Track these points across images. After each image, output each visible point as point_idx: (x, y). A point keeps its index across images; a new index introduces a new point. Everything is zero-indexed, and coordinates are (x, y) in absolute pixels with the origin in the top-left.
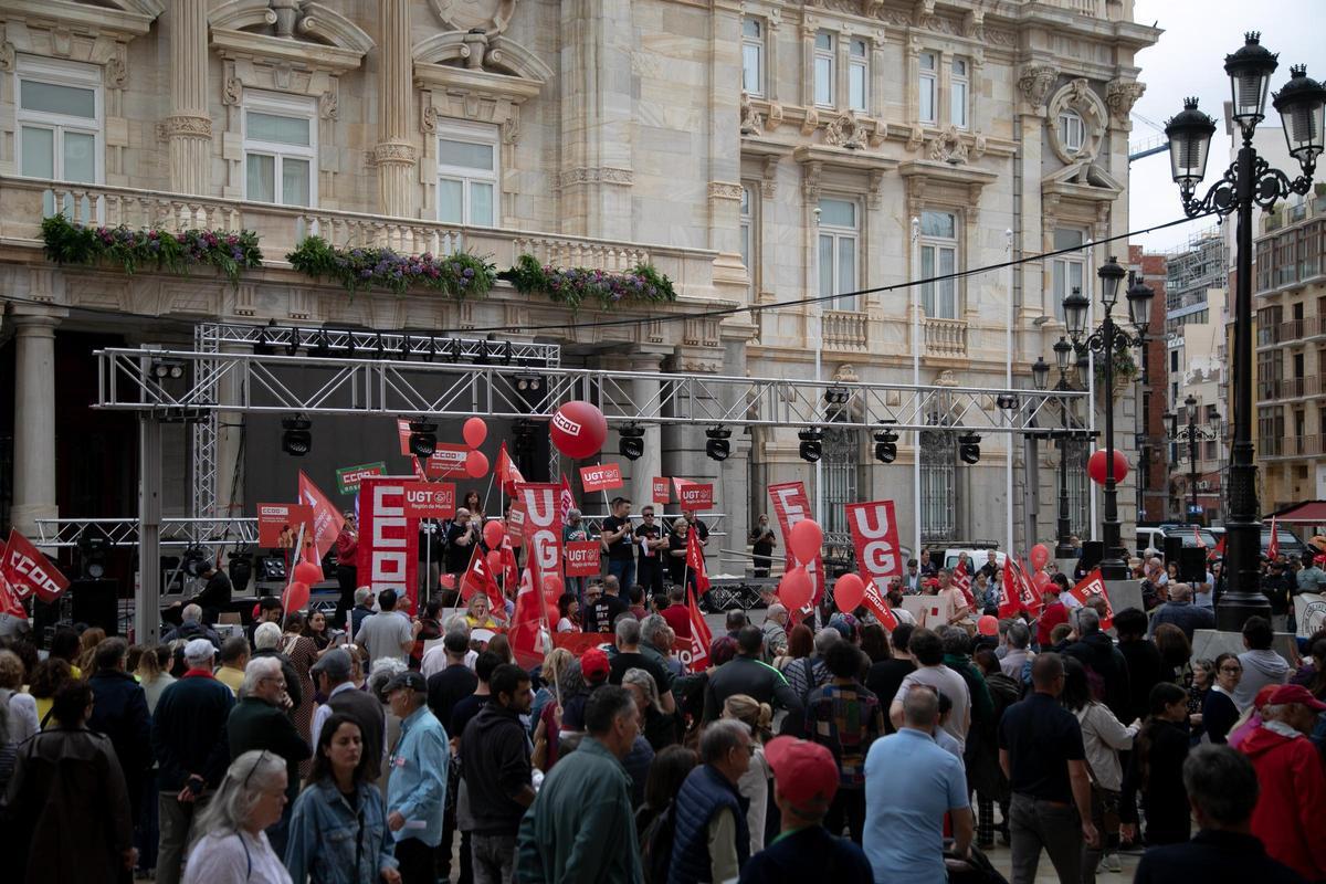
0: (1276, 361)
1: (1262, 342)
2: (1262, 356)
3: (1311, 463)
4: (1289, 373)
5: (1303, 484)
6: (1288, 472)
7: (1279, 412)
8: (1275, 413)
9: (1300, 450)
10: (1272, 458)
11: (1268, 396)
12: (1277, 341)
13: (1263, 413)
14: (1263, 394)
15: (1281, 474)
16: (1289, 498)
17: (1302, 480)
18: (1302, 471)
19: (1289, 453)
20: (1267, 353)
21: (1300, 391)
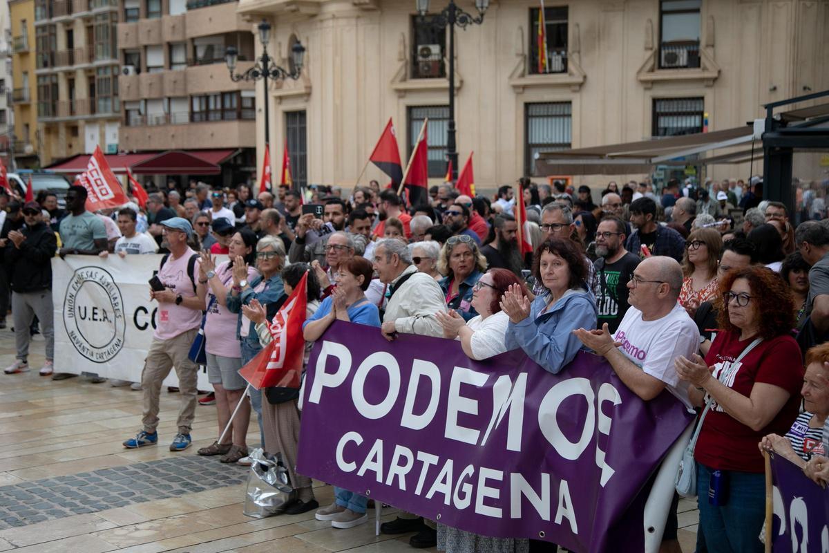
0: (51, 34)
1: (39, 18)
2: (40, 30)
3: (81, 123)
4: (61, 45)
5: (74, 142)
6: (63, 131)
7: (54, 80)
8: (51, 80)
9: (72, 112)
10: (49, 119)
11: (45, 65)
12: (51, 16)
13: (41, 80)
14: (41, 64)
15: (57, 133)
16: (63, 154)
17: (74, 139)
18: (74, 130)
19: (63, 116)
20: (43, 28)
21: (71, 61)
